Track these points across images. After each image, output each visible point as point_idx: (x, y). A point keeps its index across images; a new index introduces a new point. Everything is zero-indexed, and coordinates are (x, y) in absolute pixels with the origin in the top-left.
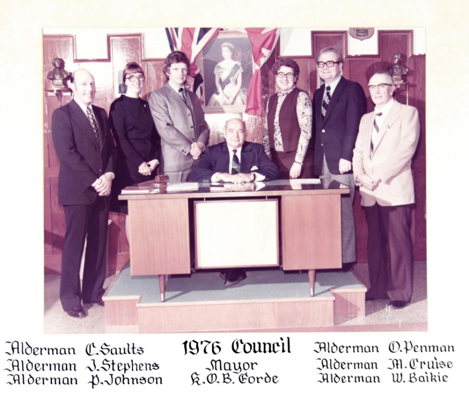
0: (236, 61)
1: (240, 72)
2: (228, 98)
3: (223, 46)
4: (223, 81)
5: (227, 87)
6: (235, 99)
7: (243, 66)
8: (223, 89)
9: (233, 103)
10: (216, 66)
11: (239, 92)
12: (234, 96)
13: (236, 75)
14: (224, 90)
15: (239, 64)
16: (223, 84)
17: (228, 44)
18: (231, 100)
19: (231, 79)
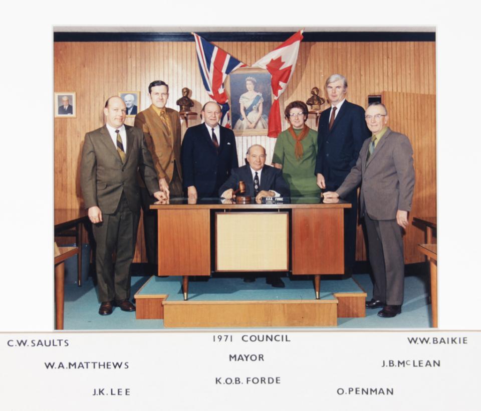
0: (258, 92)
1: (261, 101)
2: (251, 123)
3: (247, 80)
4: (247, 109)
5: (250, 114)
6: (257, 123)
7: (263, 96)
8: (246, 115)
9: (255, 127)
10: (241, 97)
11: (260, 118)
12: (255, 121)
13: (257, 104)
14: (248, 117)
15: (261, 95)
16: (247, 111)
17: (251, 78)
18: (253, 125)
19: (254, 107)
